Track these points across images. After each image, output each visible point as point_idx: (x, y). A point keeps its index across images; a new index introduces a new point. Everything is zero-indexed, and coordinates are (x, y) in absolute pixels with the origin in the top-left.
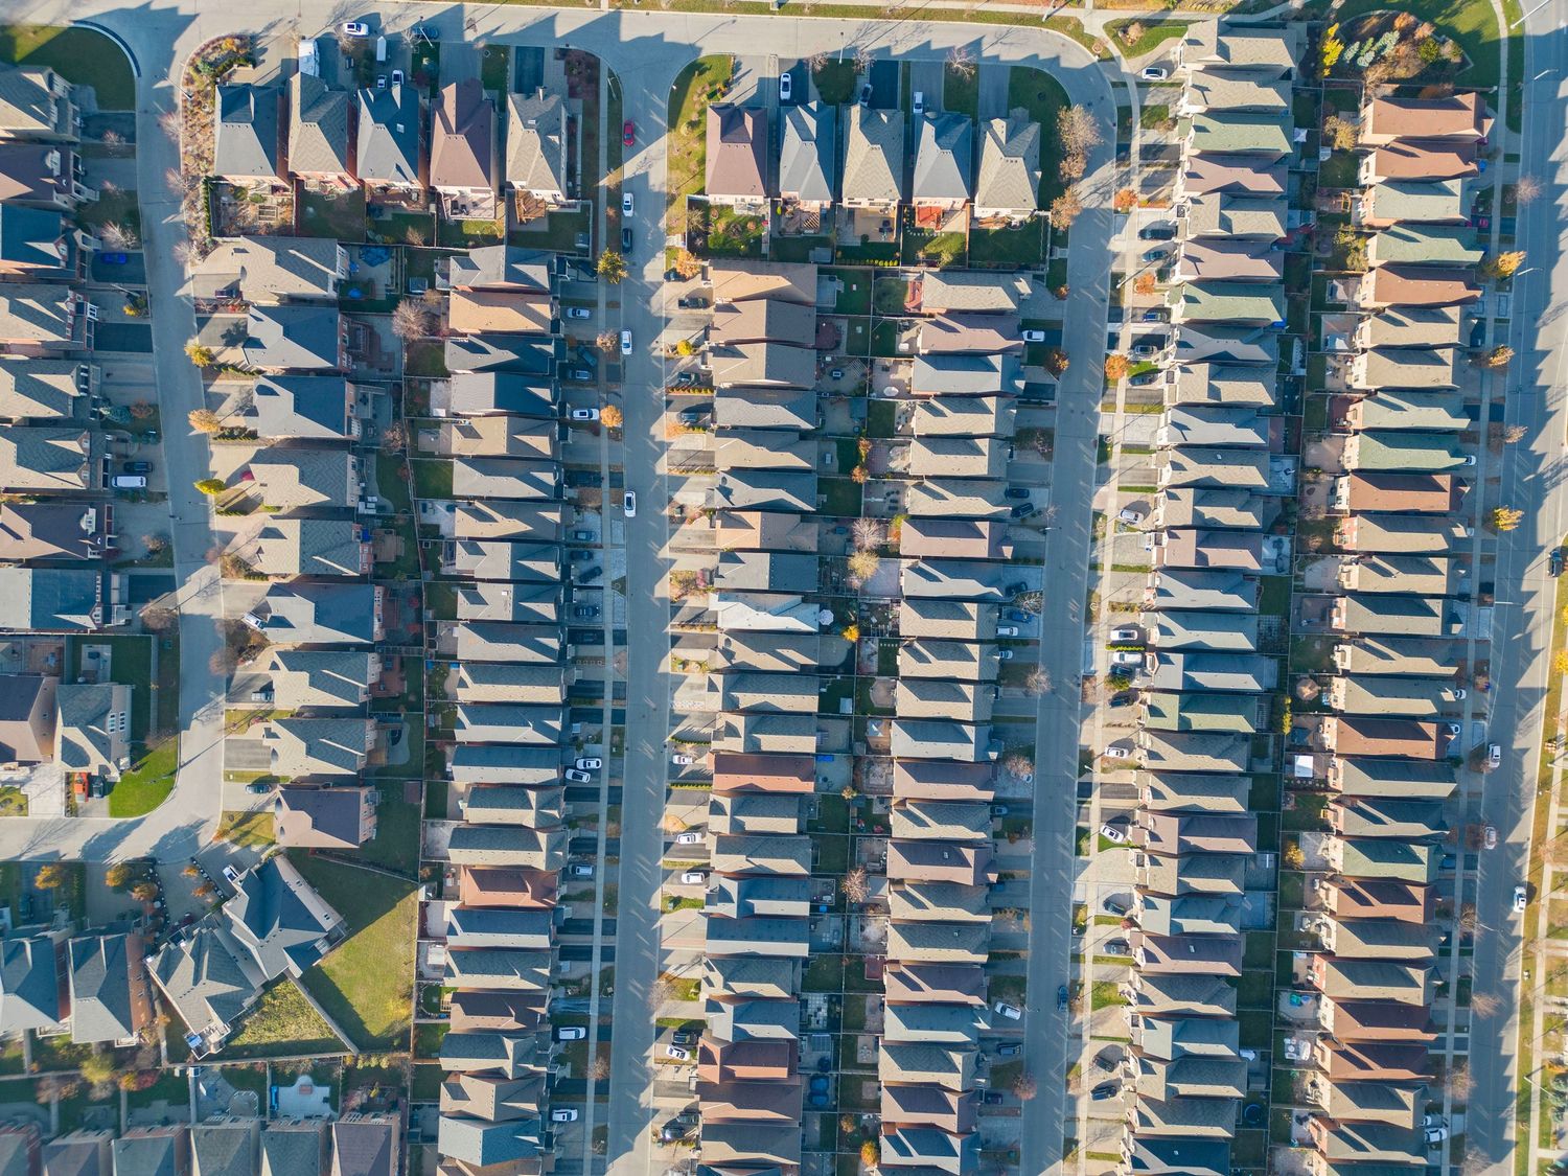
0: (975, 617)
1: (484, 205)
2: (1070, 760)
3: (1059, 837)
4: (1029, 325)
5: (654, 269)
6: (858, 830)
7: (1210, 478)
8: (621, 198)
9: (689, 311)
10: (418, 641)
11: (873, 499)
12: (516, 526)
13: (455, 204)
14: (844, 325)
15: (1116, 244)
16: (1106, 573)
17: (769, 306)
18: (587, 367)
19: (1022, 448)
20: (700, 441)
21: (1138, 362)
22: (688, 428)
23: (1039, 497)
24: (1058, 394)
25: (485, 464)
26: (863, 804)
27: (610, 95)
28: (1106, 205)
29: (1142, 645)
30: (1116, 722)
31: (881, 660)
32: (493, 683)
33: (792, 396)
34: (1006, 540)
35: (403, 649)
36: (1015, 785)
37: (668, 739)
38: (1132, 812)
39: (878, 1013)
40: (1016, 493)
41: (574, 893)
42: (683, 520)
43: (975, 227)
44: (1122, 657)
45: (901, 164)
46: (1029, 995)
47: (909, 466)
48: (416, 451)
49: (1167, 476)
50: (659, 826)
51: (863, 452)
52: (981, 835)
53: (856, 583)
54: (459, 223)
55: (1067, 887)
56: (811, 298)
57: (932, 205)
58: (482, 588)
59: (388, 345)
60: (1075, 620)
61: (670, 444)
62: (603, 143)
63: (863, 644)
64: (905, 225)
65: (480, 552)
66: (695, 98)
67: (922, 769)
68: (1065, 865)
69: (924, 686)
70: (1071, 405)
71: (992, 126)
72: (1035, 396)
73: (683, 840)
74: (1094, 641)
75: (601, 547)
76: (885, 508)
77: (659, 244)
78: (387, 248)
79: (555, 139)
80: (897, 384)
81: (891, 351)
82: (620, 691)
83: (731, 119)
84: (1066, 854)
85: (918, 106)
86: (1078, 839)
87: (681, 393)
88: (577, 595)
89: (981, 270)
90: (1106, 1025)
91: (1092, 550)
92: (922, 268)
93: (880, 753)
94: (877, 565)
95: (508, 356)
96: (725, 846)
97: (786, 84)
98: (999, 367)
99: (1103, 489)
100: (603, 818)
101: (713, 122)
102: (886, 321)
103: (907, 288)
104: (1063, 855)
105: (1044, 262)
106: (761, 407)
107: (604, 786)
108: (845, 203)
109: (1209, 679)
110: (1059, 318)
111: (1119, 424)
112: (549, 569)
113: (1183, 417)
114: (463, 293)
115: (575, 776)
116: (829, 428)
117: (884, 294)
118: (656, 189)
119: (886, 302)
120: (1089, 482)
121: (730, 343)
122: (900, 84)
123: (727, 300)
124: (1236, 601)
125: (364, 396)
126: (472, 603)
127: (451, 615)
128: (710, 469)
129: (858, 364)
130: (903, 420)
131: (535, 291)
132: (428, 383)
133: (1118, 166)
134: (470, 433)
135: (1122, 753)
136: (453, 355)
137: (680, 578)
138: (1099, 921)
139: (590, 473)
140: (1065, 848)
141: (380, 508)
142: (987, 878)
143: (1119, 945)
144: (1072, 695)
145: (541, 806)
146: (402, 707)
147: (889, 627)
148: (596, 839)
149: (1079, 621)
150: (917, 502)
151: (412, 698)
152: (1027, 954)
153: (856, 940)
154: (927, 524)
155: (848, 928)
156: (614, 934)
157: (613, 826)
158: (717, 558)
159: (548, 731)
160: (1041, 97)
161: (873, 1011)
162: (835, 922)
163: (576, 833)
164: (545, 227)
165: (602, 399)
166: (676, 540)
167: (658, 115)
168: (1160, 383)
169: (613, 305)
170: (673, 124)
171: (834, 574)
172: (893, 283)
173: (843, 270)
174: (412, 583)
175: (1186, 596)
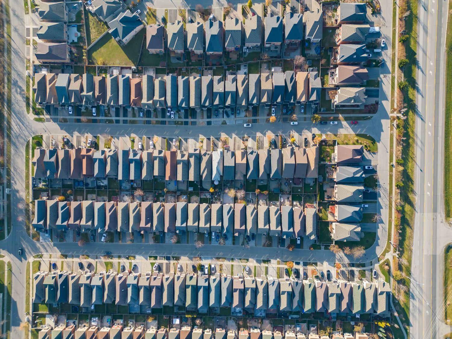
0: (217, 225)
1: (333, 81)
2: (177, 254)
3: (154, 251)
4: (302, 239)
5: (315, 131)
6: (155, 193)
7: (259, 292)
8: (336, 121)
9: (304, 141)
10: (207, 65)
11: (251, 195)
12: (241, 93)
13: (333, 73)
14: (301, 186)
15: (326, 264)
16: (230, 263)
17: (306, 164)
18: (287, 112)
19: (266, 238)
20: (266, 145)
21: (292, 271)
22: (270, 142)
23: (252, 243)
24: (282, 248)
25: (258, 83)
26: (163, 194)
27: (365, 117)
28: (336, 260)
29: (210, 274)
30: (188, 267)
31: (204, 198)
32: (195, 87)
33: (280, 172)
34: (240, 234)
35: (204, 61)
36: (169, 238)
37: (180, 138)
38: (162, 272)
39: (102, 200)
40: (253, 236)
41: (135, 111)
42: (243, 140)
43: (330, 223)
44: (207, 268)
45: (347, 201)
46: (109, 243)
47: (261, 205)
48: (262, 63)
49: (259, 280)
50: (155, 135)
51: (264, 192)
52: (154, 229)
53: (226, 191)
54: (328, 74)
55: (140, 254)
56: (308, 176)
57: (336, 211)
58: (222, 83)
59: (292, 54)
60: (217, 254)
61: (265, 136)
62: (352, 115)
63: (209, 193)
64: (330, 203)
65: (233, 82)
66: (365, 142)
67: (173, 211)
68: (146, 253)
69: (197, 211)
70: (279, 252)
71: (359, 227)
72: (281, 241)
73: (151, 143)
74: (211, 260)
75: (235, 117)
76: (248, 199)
77: (323, 132)
78: (320, 54)
79: (353, 101)
80: (284, 201)
81: (293, 200)
82: (194, 123)
83: (359, 152)
84: (150, 253)
85: (364, 206)
86: (154, 257)
87: (280, 139)
88: (221, 110)
89: (317, 225)
90: (100, 266)
91: (237, 259)
92: (317, 208)
93: (178, 199)
94: (232, 197)
95: (290, 89)
96: (150, 155)
97: (370, 167)
98: (289, 231)
99: (255, 261)
100: (157, 119)
101: (358, 147)
102: (302, 198)
103: (312, 204)
104: (149, 252)
105: (320, 243)
106: (276, 162)
107: (166, 119)
108: (336, 185)
109: (201, 293)
110: (304, 248)
111: (274, 266)
112: (228, 102)
113: (276, 284)
114: (307, 76)
115: (169, 111)
116: (271, 182)
117: (310, 197)
118: (339, 131)
119: (307, 198)
120: (257, 257)
121: (295, 153)
122: (370, 200)
123: (307, 152)
124: (223, 300)
125: (277, 48)
126: (218, 80)
127: (214, 74)
128: (258, 148)
129: (289, 190)
130: (273, 203)
131: (308, 97)
132: (281, 66)
133: (348, 264)
134: (267, 78)
135: (179, 269)
136: (289, 73)
137: (227, 140)
138: (130, 263)
139: (256, 114)
140: (151, 253)
141: (245, 53)
142: (142, 231)
143: (124, 269)
144: (196, 254)
145: (160, 101)
146: (187, 60)
147: (214, 201)
148: (151, 117)
149: (217, 255)
150: (250, 208)
151: (190, 63)
152: (120, 243)
153: (123, 193)
154: (244, 211)
155: (127, 191)
156: (123, 123)
157: (155, 122)
158: (233, 151)
159: (182, 103)
160: (367, 241)
161: (103, 199)
162: (128, 187)
163: (152, 112)
164: (327, 99)
165: (278, 116)
166: (238, 139)
167: (360, 131)
168: (286, 277)
169: (305, 119)
170: (357, 135)
171: (229, 184)
172: (313, 200)
173: (316, 185)
174: (223, 62)
175: (225, 286)
